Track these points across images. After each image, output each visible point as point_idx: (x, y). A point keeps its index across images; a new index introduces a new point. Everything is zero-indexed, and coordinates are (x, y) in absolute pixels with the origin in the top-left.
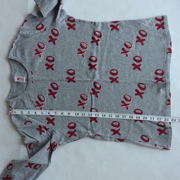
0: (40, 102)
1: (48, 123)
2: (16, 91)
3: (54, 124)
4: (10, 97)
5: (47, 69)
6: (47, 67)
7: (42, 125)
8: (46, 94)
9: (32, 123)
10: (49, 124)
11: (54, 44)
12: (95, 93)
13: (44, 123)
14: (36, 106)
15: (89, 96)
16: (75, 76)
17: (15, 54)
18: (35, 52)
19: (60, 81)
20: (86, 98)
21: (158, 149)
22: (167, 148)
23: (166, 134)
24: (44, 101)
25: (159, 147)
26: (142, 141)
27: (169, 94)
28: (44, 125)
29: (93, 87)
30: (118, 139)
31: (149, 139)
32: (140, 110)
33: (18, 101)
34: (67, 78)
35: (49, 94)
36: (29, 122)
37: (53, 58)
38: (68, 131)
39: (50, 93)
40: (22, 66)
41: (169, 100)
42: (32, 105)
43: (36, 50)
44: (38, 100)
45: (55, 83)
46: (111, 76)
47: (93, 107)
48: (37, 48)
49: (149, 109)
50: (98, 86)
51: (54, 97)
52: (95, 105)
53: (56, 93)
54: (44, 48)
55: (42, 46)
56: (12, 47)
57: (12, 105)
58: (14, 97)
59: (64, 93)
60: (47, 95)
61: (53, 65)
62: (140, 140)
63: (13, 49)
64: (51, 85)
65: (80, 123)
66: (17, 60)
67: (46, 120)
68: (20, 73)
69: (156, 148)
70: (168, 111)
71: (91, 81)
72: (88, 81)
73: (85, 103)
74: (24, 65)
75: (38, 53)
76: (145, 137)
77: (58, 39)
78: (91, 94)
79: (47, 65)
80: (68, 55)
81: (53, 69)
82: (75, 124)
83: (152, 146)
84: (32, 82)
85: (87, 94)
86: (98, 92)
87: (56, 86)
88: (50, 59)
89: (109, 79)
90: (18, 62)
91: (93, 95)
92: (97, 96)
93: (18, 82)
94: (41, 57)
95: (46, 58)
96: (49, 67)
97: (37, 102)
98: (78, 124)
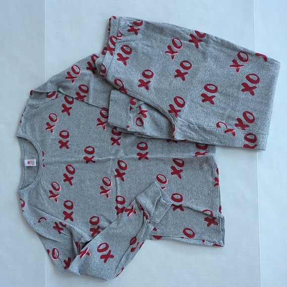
0: (54, 191)
1: (65, 219)
2: (28, 178)
3: (72, 220)
4: (21, 187)
5: (61, 147)
6: (60, 145)
7: (58, 220)
8: (61, 181)
9: (46, 220)
10: (67, 220)
11: (69, 114)
12: (120, 175)
13: (60, 219)
14: (50, 197)
15: (112, 179)
16: (94, 155)
17: (24, 131)
18: (47, 127)
19: (77, 162)
20: (109, 183)
21: (207, 246)
22: (218, 244)
23: (217, 224)
24: (59, 189)
25: (208, 242)
26: (185, 236)
27: (216, 170)
28: (61, 221)
29: (117, 167)
30: (154, 236)
31: (194, 234)
32: (179, 195)
33: (30, 192)
34: (85, 158)
35: (65, 181)
36: (44, 219)
37: (68, 133)
38: (90, 227)
39: (65, 178)
40: (33, 145)
41: (217, 179)
42: (46, 196)
43: (48, 124)
44: (52, 189)
45: (70, 166)
46: (139, 151)
47: (119, 194)
48: (49, 120)
49: (191, 193)
50: (123, 165)
51: (71, 184)
52: (120, 191)
53: (72, 178)
54: (56, 120)
55: (55, 118)
56: (21, 122)
57: (23, 197)
58: (25, 187)
59: (82, 177)
60: (63, 182)
61: (68, 141)
62: (183, 236)
63: (22, 125)
64: (67, 168)
65: (105, 217)
66: (27, 138)
67: (62, 214)
68: (31, 155)
69: (204, 245)
70: (216, 193)
71: (113, 160)
72: (110, 160)
73: (109, 190)
74: (34, 144)
75: (50, 127)
76: (189, 231)
77: (73, 108)
78: (116, 176)
79: (60, 142)
80: (85, 127)
81: (68, 148)
82: (98, 218)
83: (198, 243)
84: (44, 166)
85: (111, 177)
86: (124, 174)
87: (72, 169)
88: (65, 134)
89: (136, 155)
90: (28, 140)
91: (117, 178)
92: (123, 180)
93: (28, 167)
94: (53, 133)
95: (59, 133)
96: (63, 145)
97: (51, 192)
98: (101, 218)
